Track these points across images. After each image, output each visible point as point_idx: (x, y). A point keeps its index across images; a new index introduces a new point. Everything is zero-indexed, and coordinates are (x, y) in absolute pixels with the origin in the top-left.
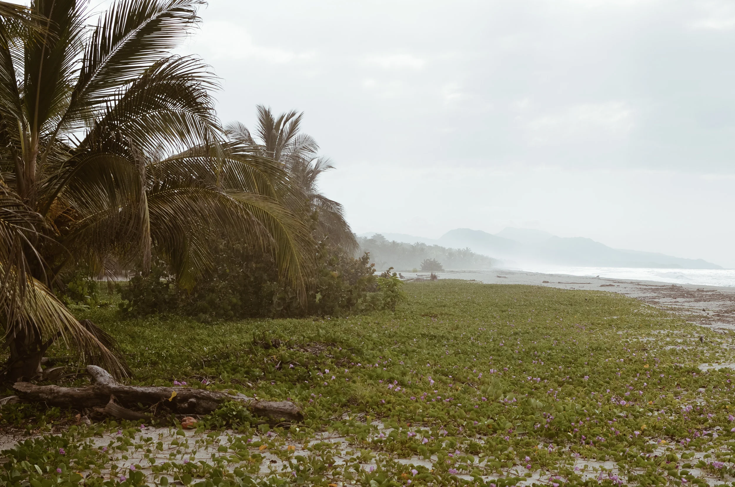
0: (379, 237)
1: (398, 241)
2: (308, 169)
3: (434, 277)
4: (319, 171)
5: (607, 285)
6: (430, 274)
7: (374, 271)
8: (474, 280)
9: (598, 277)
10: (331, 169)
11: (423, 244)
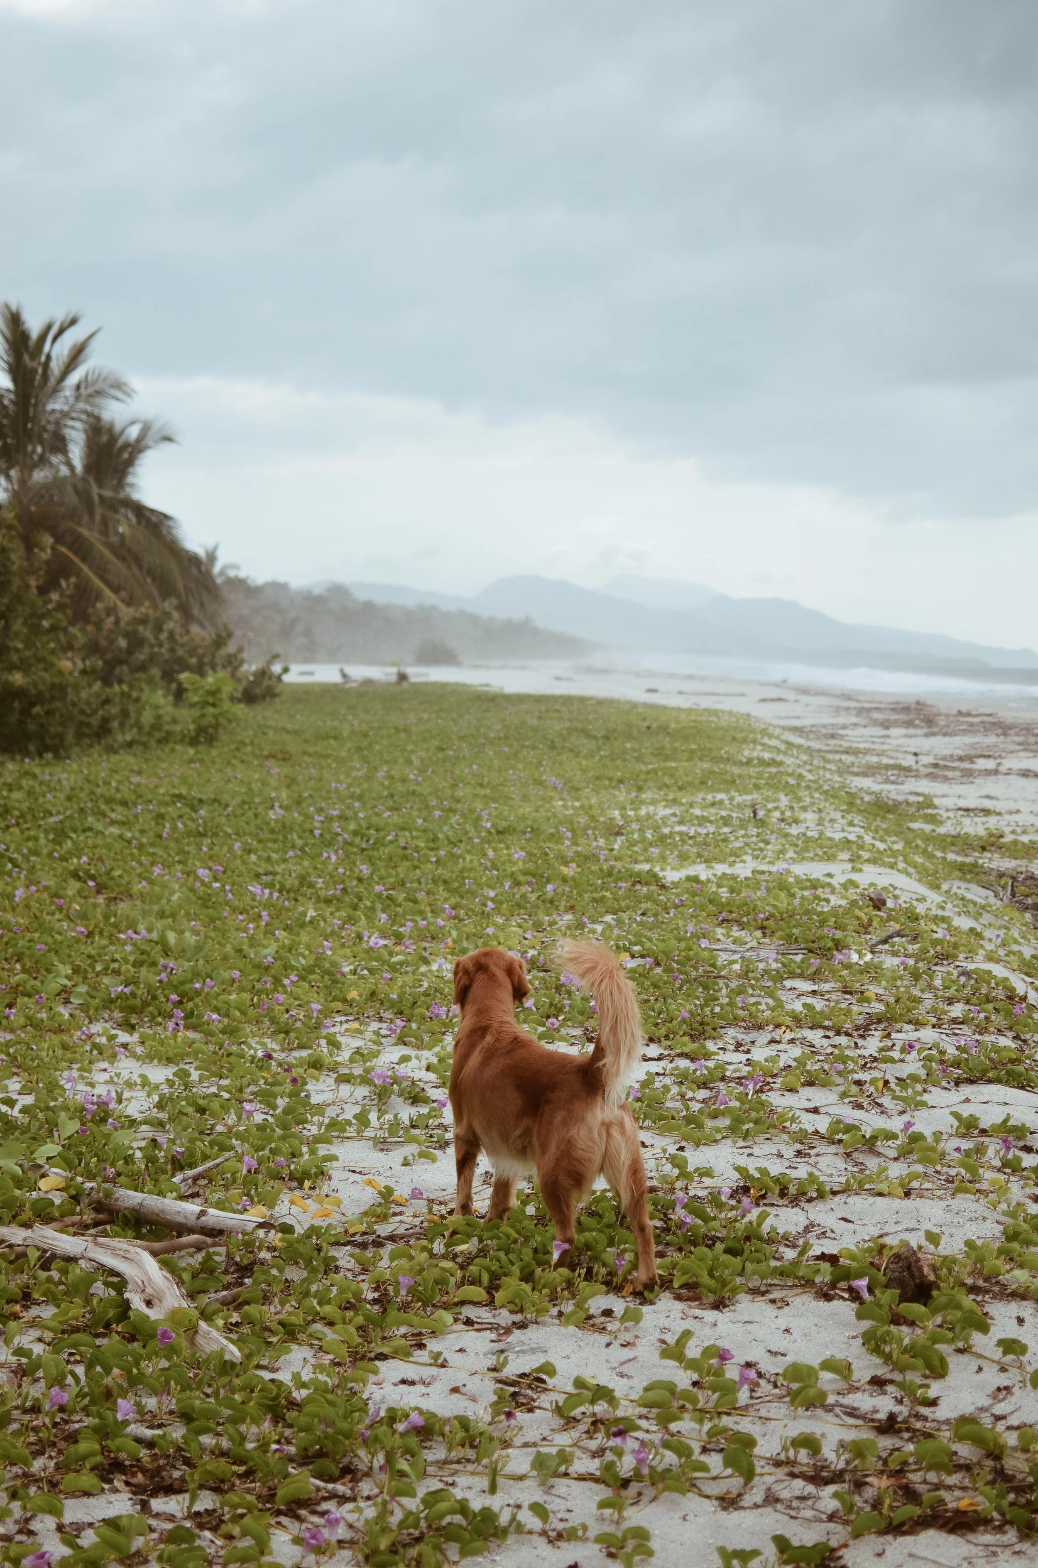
0: (339, 591)
1: (381, 599)
2: (120, 442)
3: (402, 677)
4: (147, 447)
5: (773, 700)
6: (394, 670)
7: (242, 662)
8: (487, 685)
9: (785, 681)
10: (167, 444)
11: (434, 608)
